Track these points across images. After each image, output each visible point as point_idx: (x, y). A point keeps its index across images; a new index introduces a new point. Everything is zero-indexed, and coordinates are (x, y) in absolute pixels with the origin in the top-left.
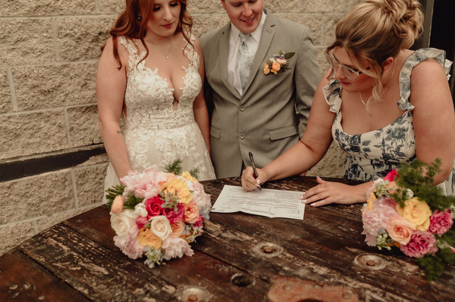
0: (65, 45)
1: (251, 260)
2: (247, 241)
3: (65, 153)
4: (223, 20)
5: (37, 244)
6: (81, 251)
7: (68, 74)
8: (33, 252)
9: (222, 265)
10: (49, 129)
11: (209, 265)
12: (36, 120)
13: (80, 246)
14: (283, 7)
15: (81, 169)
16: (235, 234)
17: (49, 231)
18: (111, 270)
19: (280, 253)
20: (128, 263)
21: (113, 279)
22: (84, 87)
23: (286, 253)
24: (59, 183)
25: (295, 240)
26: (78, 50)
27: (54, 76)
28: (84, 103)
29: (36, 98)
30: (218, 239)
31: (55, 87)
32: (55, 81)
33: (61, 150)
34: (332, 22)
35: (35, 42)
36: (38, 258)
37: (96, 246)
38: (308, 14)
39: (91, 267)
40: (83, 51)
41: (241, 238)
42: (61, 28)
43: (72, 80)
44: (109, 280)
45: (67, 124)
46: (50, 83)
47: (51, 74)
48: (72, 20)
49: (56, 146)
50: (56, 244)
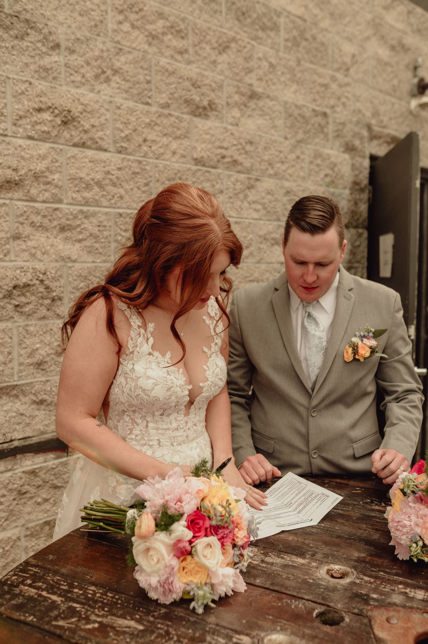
1: (323, 589)
2: (303, 565)
5: (8, 596)
6: (83, 601)
8: (9, 609)
9: (291, 600)
11: (274, 602)
13: (76, 593)
16: (282, 558)
17: (13, 576)
18: (145, 623)
19: (355, 576)
20: (163, 611)
21: (155, 635)
23: (361, 576)
25: (362, 559)
30: (264, 565)
36: (23, 618)
37: (101, 591)
39: (113, 621)
41: (293, 561)
44: (150, 637)
50: (36, 594)
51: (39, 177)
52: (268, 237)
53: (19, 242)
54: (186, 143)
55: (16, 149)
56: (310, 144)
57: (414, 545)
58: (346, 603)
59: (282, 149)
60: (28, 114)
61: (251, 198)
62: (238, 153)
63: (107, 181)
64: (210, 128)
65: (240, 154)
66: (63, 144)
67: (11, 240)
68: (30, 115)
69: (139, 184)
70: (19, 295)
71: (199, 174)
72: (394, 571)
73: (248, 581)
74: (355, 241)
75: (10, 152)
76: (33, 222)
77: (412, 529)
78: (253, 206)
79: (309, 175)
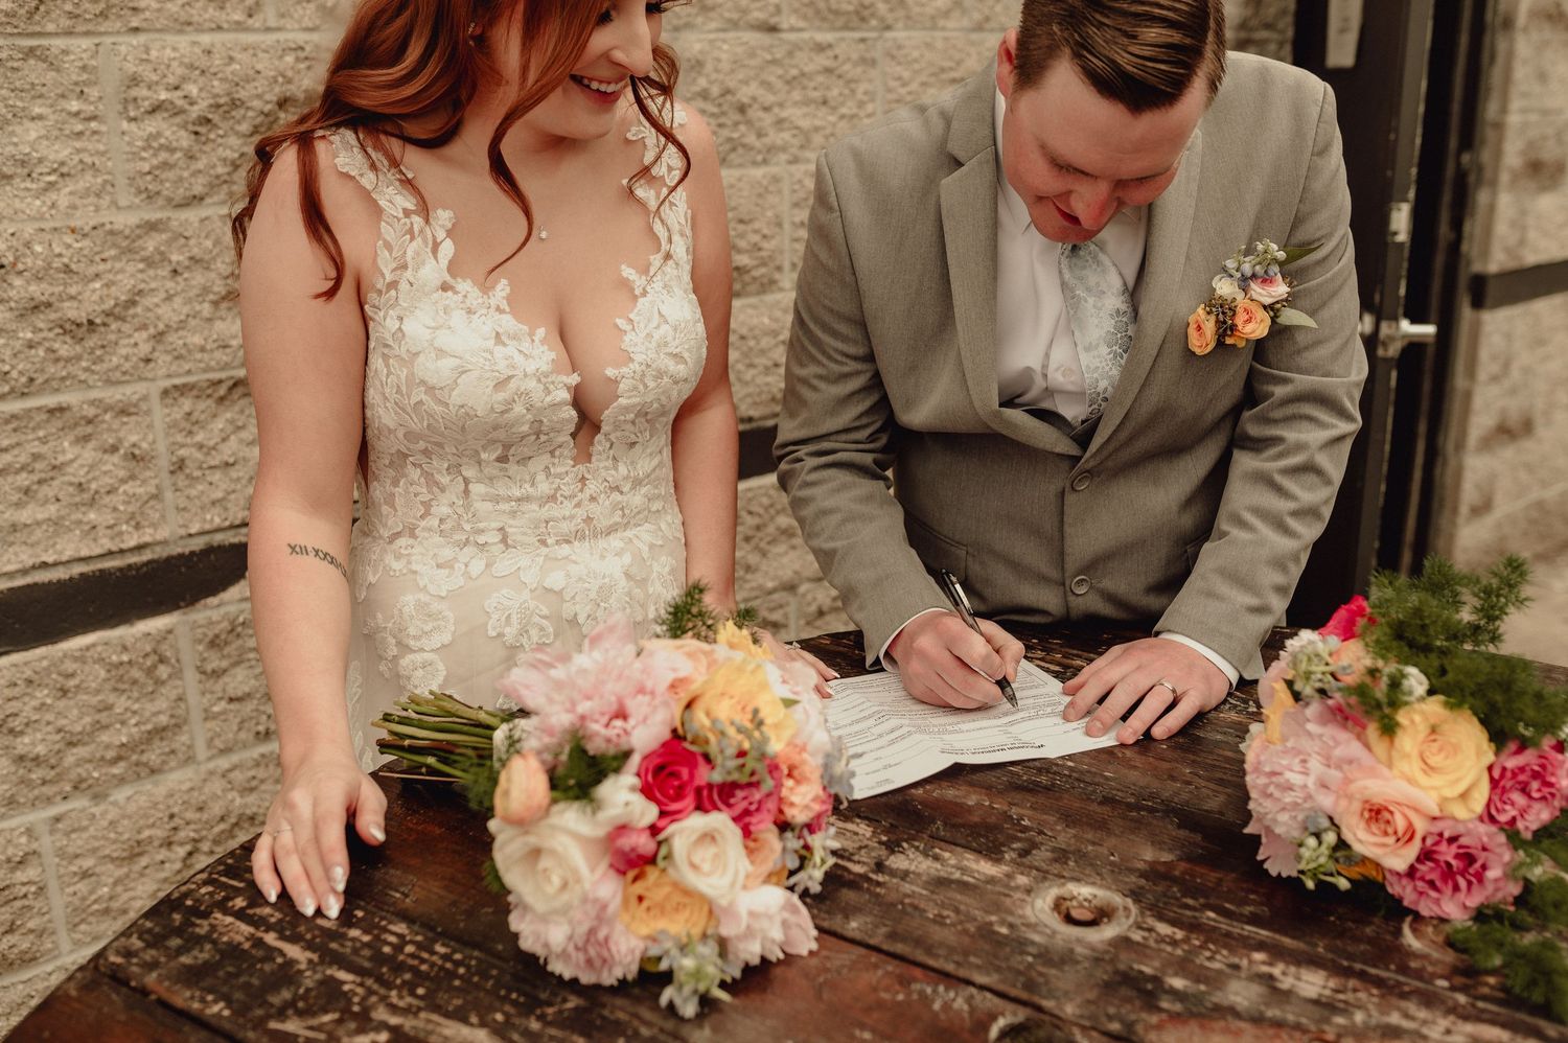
0: (150, 147)
1: (1034, 956)
2: (992, 880)
3: (156, 556)
5: (175, 942)
6: (367, 964)
7: (164, 257)
8: (168, 978)
9: (937, 985)
10: (92, 467)
11: (887, 989)
12: (41, 433)
13: (353, 940)
16: (936, 858)
17: (206, 883)
18: (515, 1035)
19: (1131, 920)
20: (573, 1002)
22: (224, 305)
23: (1151, 921)
24: (135, 673)
25: (1162, 869)
26: (200, 165)
27: (108, 265)
28: (226, 367)
29: (41, 353)
30: (880, 878)
31: (116, 305)
32: (113, 283)
33: (140, 548)
35: (33, 135)
36: (196, 1005)
37: (419, 938)
39: (430, 1027)
40: (220, 170)
41: (964, 870)
42: (135, 81)
43: (179, 279)
45: (161, 447)
46: (94, 291)
47: (97, 258)
48: (174, 49)
49: (121, 533)
50: (251, 938)
57: (1312, 842)
58: (1089, 1002)
72: (1248, 909)
73: (826, 924)
77: (1309, 797)
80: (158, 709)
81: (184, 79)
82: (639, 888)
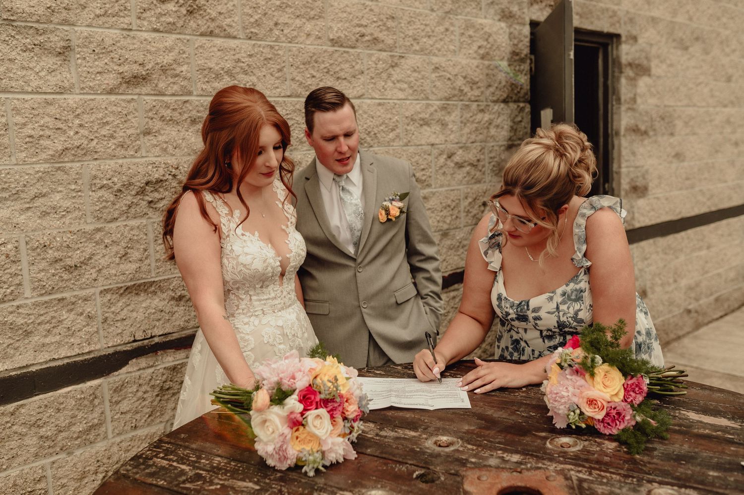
0: (99, 201)
1: (427, 455)
2: (414, 437)
3: (95, 356)
4: (306, 159)
5: (142, 467)
7: (103, 241)
8: (143, 476)
9: (396, 464)
10: (73, 321)
11: (381, 467)
12: (55, 308)
14: (382, 139)
15: (117, 379)
16: (396, 432)
17: (148, 450)
18: (262, 484)
19: (459, 445)
20: (279, 474)
22: (124, 258)
23: (466, 445)
24: (86, 402)
25: (470, 431)
26: (117, 207)
27: (83, 244)
28: (123, 282)
29: (57, 278)
30: (378, 438)
31: (85, 259)
32: (84, 251)
33: (89, 352)
34: (445, 156)
35: (58, 198)
36: (155, 482)
38: (414, 147)
39: (233, 483)
40: (124, 208)
41: (405, 435)
42: (95, 177)
43: (108, 249)
45: (99, 313)
46: (77, 254)
47: (79, 242)
48: (109, 165)
49: (83, 347)
50: (168, 464)
51: (167, 70)
52: (416, 118)
53: (150, 137)
54: (321, 23)
55: (141, 43)
56: (461, 14)
58: (445, 466)
59: (428, 22)
60: (152, 6)
61: (395, 77)
62: (379, 30)
63: (238, 69)
64: (347, 6)
65: (381, 32)
66: (190, 35)
67: (142, 136)
68: (154, 8)
69: (272, 70)
70: (151, 192)
71: (336, 55)
72: (497, 440)
73: (359, 451)
74: (517, 116)
75: (136, 46)
76: (163, 116)
78: (398, 85)
79: (461, 48)
80: (94, 418)
81: (113, 176)
82: (297, 434)
